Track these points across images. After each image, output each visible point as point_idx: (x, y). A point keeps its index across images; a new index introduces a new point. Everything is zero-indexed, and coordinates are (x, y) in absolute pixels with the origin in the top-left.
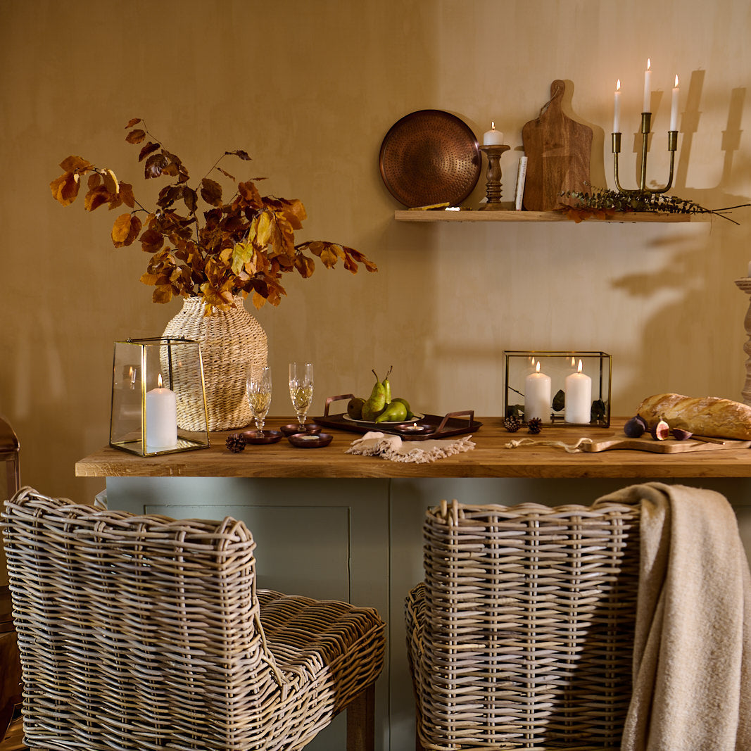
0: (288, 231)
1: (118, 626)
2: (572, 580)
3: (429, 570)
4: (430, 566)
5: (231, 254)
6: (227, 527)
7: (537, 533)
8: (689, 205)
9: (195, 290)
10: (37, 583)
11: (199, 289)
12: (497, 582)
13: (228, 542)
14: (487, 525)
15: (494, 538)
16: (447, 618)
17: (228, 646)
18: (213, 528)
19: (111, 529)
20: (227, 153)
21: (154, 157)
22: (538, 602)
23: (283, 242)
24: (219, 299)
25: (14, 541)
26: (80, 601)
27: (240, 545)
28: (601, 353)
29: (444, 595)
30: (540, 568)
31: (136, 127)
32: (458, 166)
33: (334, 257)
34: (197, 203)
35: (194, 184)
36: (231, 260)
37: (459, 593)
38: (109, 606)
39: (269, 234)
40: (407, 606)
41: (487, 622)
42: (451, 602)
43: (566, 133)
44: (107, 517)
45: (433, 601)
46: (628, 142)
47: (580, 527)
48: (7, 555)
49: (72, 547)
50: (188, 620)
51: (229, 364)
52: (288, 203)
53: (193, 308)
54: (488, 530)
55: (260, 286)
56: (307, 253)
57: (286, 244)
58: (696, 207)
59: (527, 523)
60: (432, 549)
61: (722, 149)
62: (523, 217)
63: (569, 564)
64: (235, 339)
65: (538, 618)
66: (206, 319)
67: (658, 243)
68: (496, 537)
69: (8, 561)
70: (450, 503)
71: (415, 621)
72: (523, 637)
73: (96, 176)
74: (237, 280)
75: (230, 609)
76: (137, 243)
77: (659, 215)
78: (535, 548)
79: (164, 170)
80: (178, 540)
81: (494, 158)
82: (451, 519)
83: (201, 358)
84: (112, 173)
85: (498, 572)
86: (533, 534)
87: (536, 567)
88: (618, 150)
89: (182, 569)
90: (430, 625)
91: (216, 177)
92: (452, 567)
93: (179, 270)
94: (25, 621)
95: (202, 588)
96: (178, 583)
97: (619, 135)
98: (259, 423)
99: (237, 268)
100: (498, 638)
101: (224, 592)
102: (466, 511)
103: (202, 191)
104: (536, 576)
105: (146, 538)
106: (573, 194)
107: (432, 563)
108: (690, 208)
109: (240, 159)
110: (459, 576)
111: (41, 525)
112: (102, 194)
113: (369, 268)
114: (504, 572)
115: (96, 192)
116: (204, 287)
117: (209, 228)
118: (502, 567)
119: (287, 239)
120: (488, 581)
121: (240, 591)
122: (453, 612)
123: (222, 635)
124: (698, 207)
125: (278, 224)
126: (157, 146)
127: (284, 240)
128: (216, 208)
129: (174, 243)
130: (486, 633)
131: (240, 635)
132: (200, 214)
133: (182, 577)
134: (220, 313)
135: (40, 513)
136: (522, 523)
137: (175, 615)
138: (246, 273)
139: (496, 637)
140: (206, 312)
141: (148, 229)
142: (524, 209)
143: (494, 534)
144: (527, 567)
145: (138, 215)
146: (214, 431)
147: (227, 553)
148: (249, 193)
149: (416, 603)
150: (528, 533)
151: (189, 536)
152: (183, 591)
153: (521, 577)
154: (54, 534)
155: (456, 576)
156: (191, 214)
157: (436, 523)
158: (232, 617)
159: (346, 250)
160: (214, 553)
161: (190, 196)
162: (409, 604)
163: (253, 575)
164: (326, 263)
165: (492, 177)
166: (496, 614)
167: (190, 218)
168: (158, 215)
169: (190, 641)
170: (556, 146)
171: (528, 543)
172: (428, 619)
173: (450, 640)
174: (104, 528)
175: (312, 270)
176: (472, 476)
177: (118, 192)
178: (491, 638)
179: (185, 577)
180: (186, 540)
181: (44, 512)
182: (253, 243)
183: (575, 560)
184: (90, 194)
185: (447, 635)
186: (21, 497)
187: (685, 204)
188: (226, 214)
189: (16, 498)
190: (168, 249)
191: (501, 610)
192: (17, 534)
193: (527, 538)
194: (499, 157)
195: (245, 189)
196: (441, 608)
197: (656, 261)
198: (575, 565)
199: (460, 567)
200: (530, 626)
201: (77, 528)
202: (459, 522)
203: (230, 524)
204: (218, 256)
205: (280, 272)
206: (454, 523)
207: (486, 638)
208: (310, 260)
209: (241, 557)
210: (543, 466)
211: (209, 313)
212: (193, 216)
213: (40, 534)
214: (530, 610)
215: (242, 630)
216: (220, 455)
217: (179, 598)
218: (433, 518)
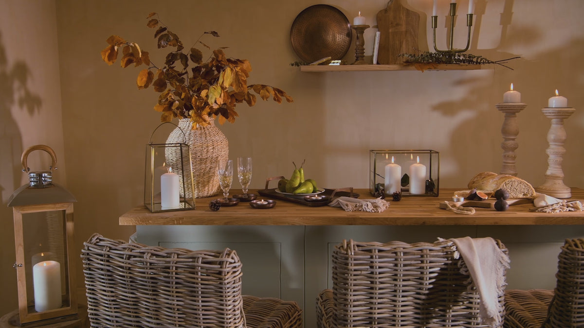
0: (243, 78)
1: (157, 315)
2: (423, 288)
3: (336, 281)
4: (336, 279)
5: (208, 93)
6: (226, 254)
7: (402, 260)
8: (480, 59)
9: (186, 114)
10: (105, 291)
11: (188, 114)
12: (377, 289)
13: (228, 263)
14: (371, 254)
15: (376, 262)
16: (347, 311)
17: (227, 325)
18: (218, 255)
19: (155, 257)
20: (205, 33)
21: (163, 35)
22: (402, 301)
23: (240, 85)
24: (201, 120)
25: (90, 266)
26: (133, 301)
27: (234, 265)
28: (431, 151)
29: (344, 297)
30: (404, 280)
31: (154, 17)
32: (338, 38)
33: (267, 93)
34: (188, 63)
35: (186, 51)
36: (207, 96)
37: (354, 295)
38: (152, 303)
39: (232, 80)
40: (317, 303)
41: (371, 313)
42: (349, 301)
43: (403, 17)
44: (151, 250)
45: (338, 300)
46: (441, 21)
47: (428, 256)
48: (85, 275)
49: (129, 269)
50: (202, 310)
51: (207, 158)
52: (242, 62)
53: (185, 125)
54: (372, 257)
55: (224, 111)
56: (252, 91)
57: (242, 86)
58: (485, 60)
59: (396, 253)
60: (338, 269)
61: (500, 24)
62: (378, 69)
63: (422, 279)
64: (210, 143)
65: (402, 311)
66: (193, 131)
67: (460, 82)
68: (377, 262)
69: (86, 279)
70: (348, 241)
71: (324, 312)
72: (393, 323)
73: (128, 47)
74: (211, 108)
75: (229, 303)
76: (151, 87)
77: (462, 65)
78: (400, 268)
79: (169, 43)
80: (197, 262)
81: (360, 33)
82: (349, 251)
83: (190, 155)
84: (137, 45)
85: (378, 283)
86: (399, 260)
87: (401, 280)
88: (436, 27)
89: (200, 279)
90: (336, 315)
91: (199, 47)
92: (350, 280)
93: (177, 102)
94: (96, 315)
95: (213, 291)
96: (198, 288)
97: (436, 17)
98: (226, 193)
99: (211, 101)
100: (378, 323)
101: (225, 293)
102: (358, 246)
103: (191, 55)
104: (401, 286)
105: (177, 262)
106: (406, 55)
107: (338, 277)
108: (481, 61)
109: (213, 36)
110: (354, 286)
111: (109, 256)
112: (131, 58)
113: (288, 100)
114: (382, 283)
115: (128, 56)
116: (191, 112)
117: (195, 78)
118: (381, 280)
119: (242, 83)
120: (372, 288)
121: (234, 292)
122: (350, 307)
123: (223, 318)
124: (486, 60)
125: (237, 74)
126: (165, 29)
127: (241, 84)
128: (199, 65)
129: (173, 87)
130: (370, 320)
131: (233, 319)
132: (189, 69)
133: (200, 284)
134: (201, 128)
135: (108, 249)
136: (392, 253)
137: (195, 307)
138: (217, 104)
139: (376, 323)
140: (193, 127)
141: (157, 78)
142: (378, 63)
143: (376, 260)
144: (396, 280)
145: (152, 70)
146: (197, 198)
147: (228, 270)
148: (220, 56)
149: (323, 302)
150: (396, 260)
151: (204, 260)
152: (200, 292)
153: (392, 286)
154: (117, 261)
155: (352, 285)
156: (185, 69)
157: (340, 253)
158: (230, 307)
159: (275, 89)
160: (220, 269)
161: (184, 58)
162: (319, 302)
163: (241, 283)
164: (263, 98)
165: (359, 45)
166: (377, 308)
167: (184, 72)
168: (165, 70)
169: (204, 323)
170: (397, 25)
171: (396, 265)
172: (335, 311)
173: (349, 324)
174: (150, 257)
175: (255, 102)
176: (355, 224)
177: (140, 56)
178: (373, 323)
179: (202, 284)
180: (203, 263)
181: (111, 248)
182: (221, 86)
183: (426, 276)
184: (124, 58)
185: (347, 321)
186: (94, 240)
187: (477, 59)
188: (204, 69)
189: (91, 240)
190: (170, 90)
191: (380, 306)
192: (92, 262)
193: (396, 262)
194: (363, 32)
195: (218, 53)
196: (343, 305)
197: (458, 94)
198: (425, 279)
199: (355, 280)
200: (397, 316)
201: (132, 257)
202: (354, 253)
203: (228, 253)
204: (200, 94)
205: (235, 103)
206: (351, 253)
207: (370, 323)
208: (253, 96)
209: (235, 272)
210: (397, 218)
211: (195, 128)
212: (185, 71)
213: (108, 261)
214: (398, 306)
215: (235, 315)
216: (204, 212)
217: (198, 297)
218: (338, 250)
